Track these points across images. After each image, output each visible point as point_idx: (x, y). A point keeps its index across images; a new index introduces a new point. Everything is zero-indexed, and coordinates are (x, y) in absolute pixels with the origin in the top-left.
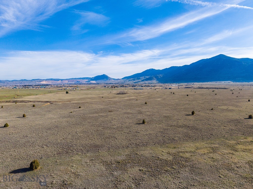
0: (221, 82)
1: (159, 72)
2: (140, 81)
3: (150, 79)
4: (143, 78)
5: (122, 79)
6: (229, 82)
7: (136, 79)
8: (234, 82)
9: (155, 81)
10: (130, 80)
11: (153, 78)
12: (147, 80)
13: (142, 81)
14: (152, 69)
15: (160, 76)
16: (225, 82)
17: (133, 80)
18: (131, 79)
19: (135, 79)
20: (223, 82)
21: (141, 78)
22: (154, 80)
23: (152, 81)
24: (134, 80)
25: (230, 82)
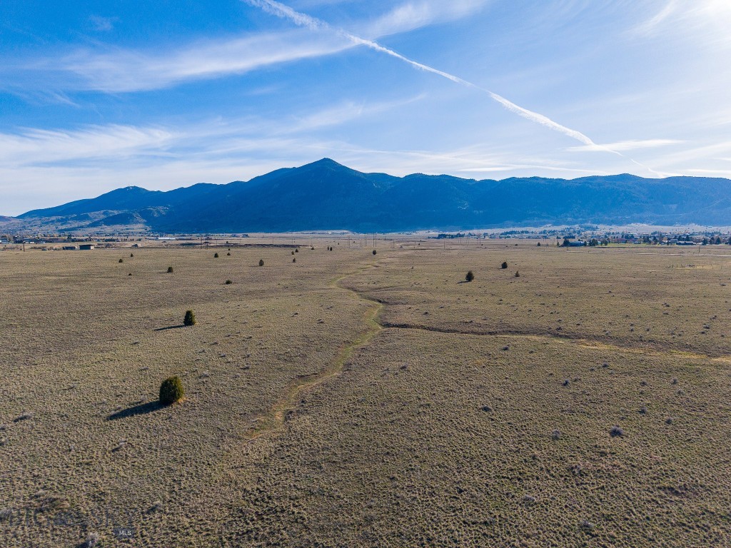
0: (326, 232)
1: (158, 197)
2: (82, 227)
3: (123, 219)
4: (99, 215)
5: (18, 217)
6: (343, 233)
7: (72, 219)
8: (353, 231)
9: (138, 227)
10: (47, 223)
11: (132, 216)
12: (110, 221)
13: (92, 226)
14: (135, 188)
15: (158, 212)
16: (335, 231)
17: (58, 221)
18: (54, 218)
19: (67, 219)
20: (330, 232)
21: (91, 214)
22: (137, 222)
23: (129, 226)
24: (63, 222)
25: (345, 231)
